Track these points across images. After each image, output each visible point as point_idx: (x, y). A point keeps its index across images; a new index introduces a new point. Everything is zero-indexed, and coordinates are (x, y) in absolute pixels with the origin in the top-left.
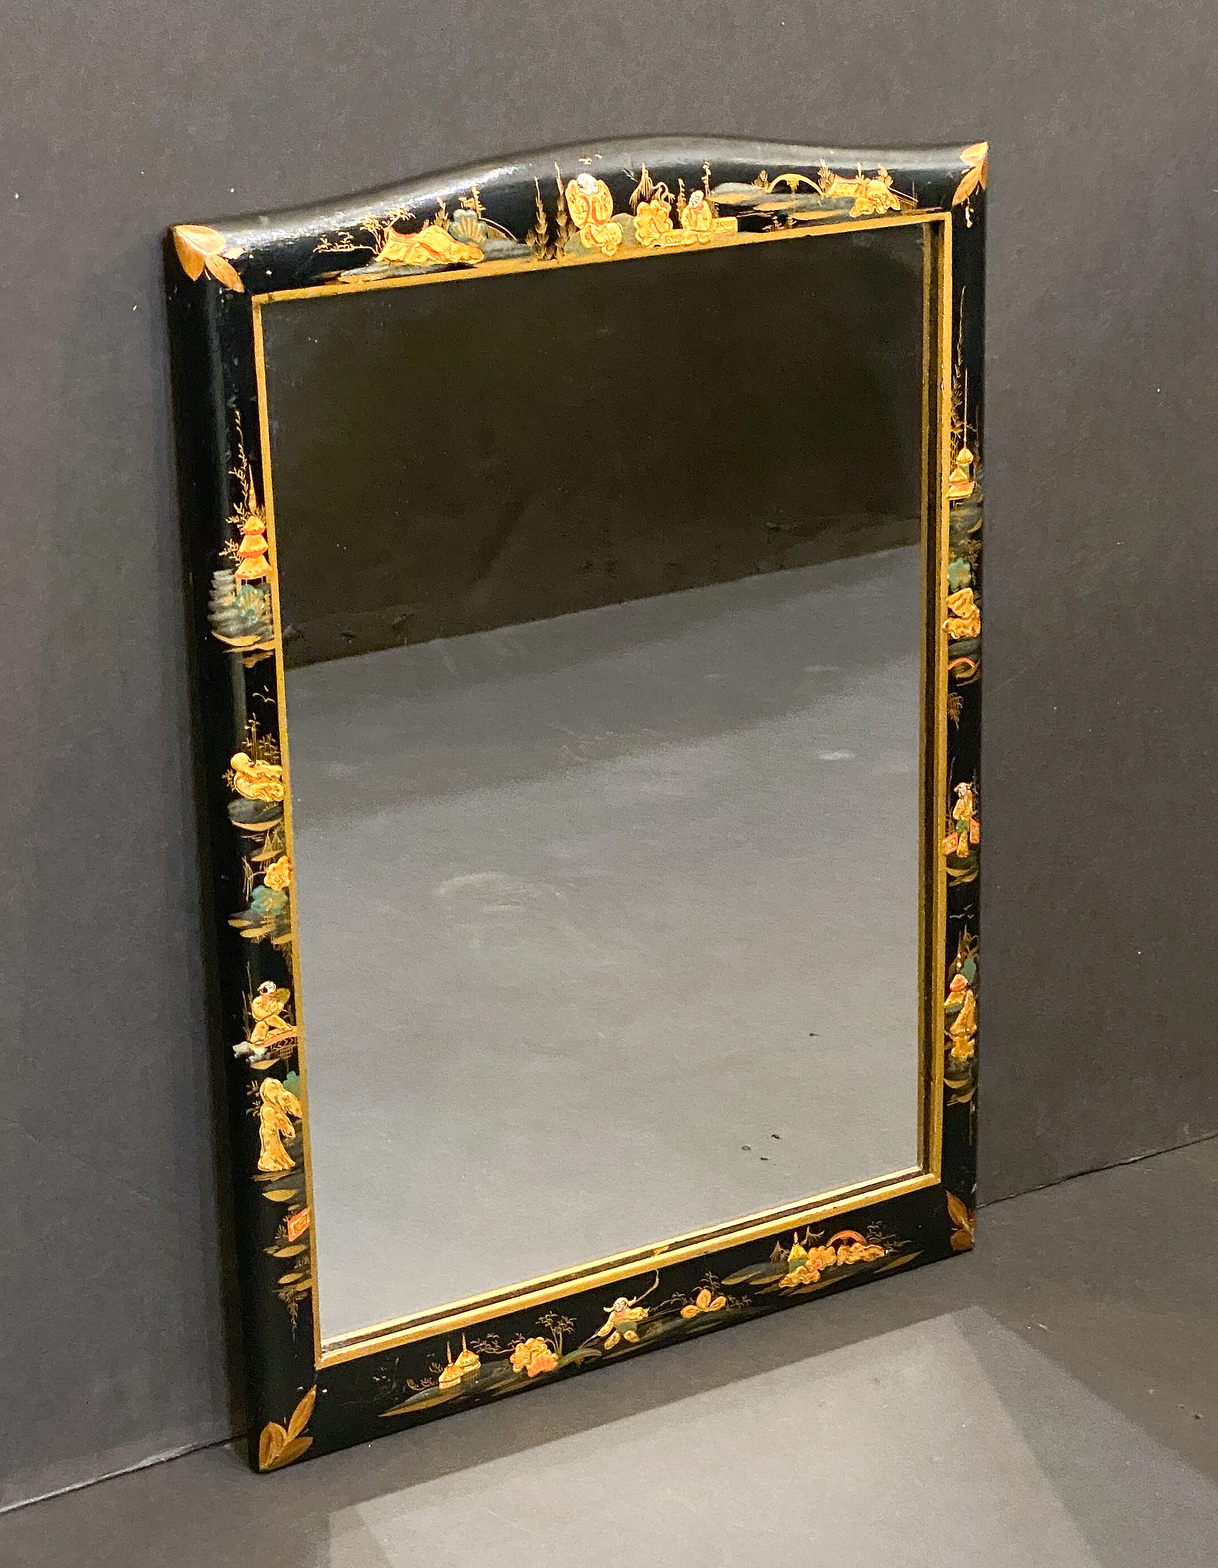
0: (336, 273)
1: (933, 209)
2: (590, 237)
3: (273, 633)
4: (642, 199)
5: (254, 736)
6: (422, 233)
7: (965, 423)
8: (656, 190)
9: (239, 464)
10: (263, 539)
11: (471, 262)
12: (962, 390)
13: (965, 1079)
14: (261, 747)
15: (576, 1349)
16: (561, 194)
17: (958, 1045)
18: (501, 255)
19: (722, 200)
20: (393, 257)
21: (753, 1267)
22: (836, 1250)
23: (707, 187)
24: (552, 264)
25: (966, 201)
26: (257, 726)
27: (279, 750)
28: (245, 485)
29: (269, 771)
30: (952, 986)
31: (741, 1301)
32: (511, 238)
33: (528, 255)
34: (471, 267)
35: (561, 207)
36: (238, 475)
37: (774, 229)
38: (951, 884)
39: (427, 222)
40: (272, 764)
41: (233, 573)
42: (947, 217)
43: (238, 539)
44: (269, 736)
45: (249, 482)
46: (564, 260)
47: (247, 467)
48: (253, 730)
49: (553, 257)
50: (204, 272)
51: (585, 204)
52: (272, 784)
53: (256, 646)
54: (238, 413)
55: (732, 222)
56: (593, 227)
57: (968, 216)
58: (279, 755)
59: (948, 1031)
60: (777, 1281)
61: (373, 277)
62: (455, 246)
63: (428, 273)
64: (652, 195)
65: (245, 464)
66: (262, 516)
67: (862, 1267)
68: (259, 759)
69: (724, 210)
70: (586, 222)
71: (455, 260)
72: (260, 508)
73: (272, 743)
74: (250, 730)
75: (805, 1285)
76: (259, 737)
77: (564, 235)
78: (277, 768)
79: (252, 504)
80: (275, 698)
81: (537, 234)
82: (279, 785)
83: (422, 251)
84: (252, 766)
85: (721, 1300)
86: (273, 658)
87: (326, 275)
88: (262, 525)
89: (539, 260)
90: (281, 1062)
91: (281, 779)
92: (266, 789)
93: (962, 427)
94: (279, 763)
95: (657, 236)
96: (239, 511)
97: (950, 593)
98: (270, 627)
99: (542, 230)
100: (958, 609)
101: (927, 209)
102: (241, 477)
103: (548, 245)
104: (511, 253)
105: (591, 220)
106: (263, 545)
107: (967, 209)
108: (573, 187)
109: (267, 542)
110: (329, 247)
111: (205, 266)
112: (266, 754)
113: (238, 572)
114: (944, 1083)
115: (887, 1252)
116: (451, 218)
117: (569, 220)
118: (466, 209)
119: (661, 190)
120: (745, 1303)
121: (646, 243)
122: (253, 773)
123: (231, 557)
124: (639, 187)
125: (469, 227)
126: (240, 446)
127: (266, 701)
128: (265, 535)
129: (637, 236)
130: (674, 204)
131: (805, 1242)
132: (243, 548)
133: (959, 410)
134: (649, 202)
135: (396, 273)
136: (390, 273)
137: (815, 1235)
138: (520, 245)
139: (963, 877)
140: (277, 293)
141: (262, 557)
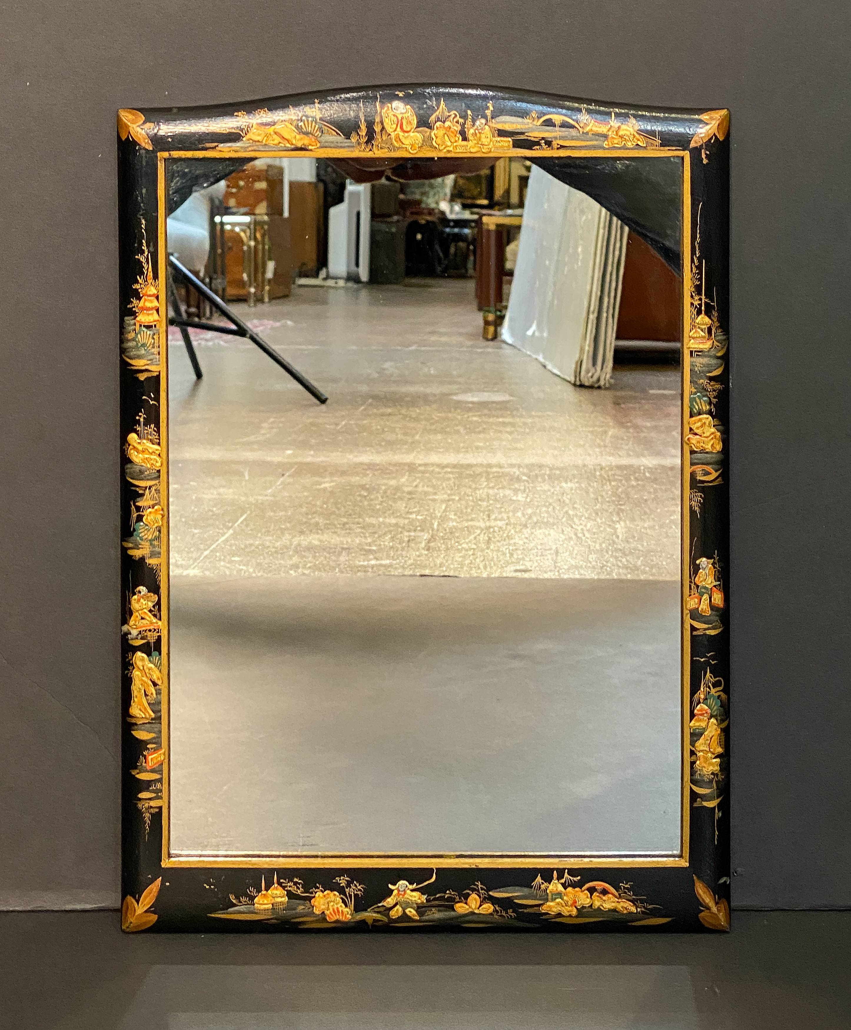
0: (216, 144)
1: (674, 148)
2: (398, 139)
3: (159, 361)
4: (438, 120)
5: (142, 424)
6: (277, 126)
7: (703, 297)
8: (449, 116)
9: (143, 252)
10: (156, 301)
11: (310, 147)
12: (700, 273)
13: (711, 788)
14: (146, 432)
15: (366, 910)
16: (379, 111)
17: (702, 759)
18: (332, 145)
19: (500, 127)
20: (255, 139)
21: (517, 888)
22: (591, 895)
23: (489, 117)
24: (370, 155)
25: (702, 145)
26: (144, 418)
27: (159, 436)
28: (145, 266)
29: (151, 448)
30: (696, 711)
31: (507, 913)
32: (339, 135)
33: (353, 147)
34: (310, 150)
35: (377, 120)
36: (141, 259)
37: (543, 149)
38: (695, 633)
40: (153, 444)
41: (135, 319)
42: (687, 155)
43: (139, 299)
44: (152, 426)
45: (148, 263)
46: (378, 153)
47: (148, 255)
48: (142, 420)
49: (371, 150)
50: (128, 136)
51: (395, 120)
52: (152, 457)
53: (147, 367)
54: (143, 221)
55: (509, 140)
56: (401, 134)
57: (704, 156)
58: (159, 439)
59: (693, 746)
60: (539, 905)
61: (241, 150)
62: (299, 136)
63: (279, 151)
64: (446, 119)
65: (146, 253)
66: (156, 287)
67: (616, 915)
68: (144, 439)
69: (502, 133)
70: (395, 130)
71: (299, 145)
72: (155, 281)
73: (154, 431)
74: (139, 420)
75: (564, 916)
76: (145, 425)
77: (379, 137)
78: (156, 447)
79: (150, 278)
80: (158, 402)
81: (358, 135)
82: (158, 459)
83: (275, 136)
84: (139, 443)
85: (488, 908)
86: (158, 376)
87: (208, 145)
88: (156, 292)
89: (360, 151)
90: (148, 643)
91: (159, 455)
92: (149, 460)
93: (700, 299)
94: (159, 444)
95: (449, 144)
96: (140, 281)
97: (691, 416)
98: (158, 356)
99: (363, 132)
100: (698, 428)
101: (668, 148)
102: (143, 261)
103: (367, 142)
104: (339, 145)
105: (399, 129)
106: (155, 304)
107: (703, 151)
108: (388, 107)
109: (159, 302)
111: (129, 132)
112: (150, 437)
113: (138, 319)
114: (691, 787)
115: (639, 910)
117: (383, 128)
119: (454, 116)
120: (511, 916)
121: (440, 148)
122: (140, 448)
123: (134, 309)
124: (437, 113)
125: (310, 125)
126: (143, 241)
127: (151, 403)
128: (157, 298)
129: (434, 143)
130: (463, 125)
131: (563, 881)
132: (141, 304)
133: (698, 287)
134: (444, 122)
135: (257, 149)
136: (253, 148)
137: (572, 878)
138: (346, 140)
139: (705, 629)
140: (172, 153)
141: (155, 312)
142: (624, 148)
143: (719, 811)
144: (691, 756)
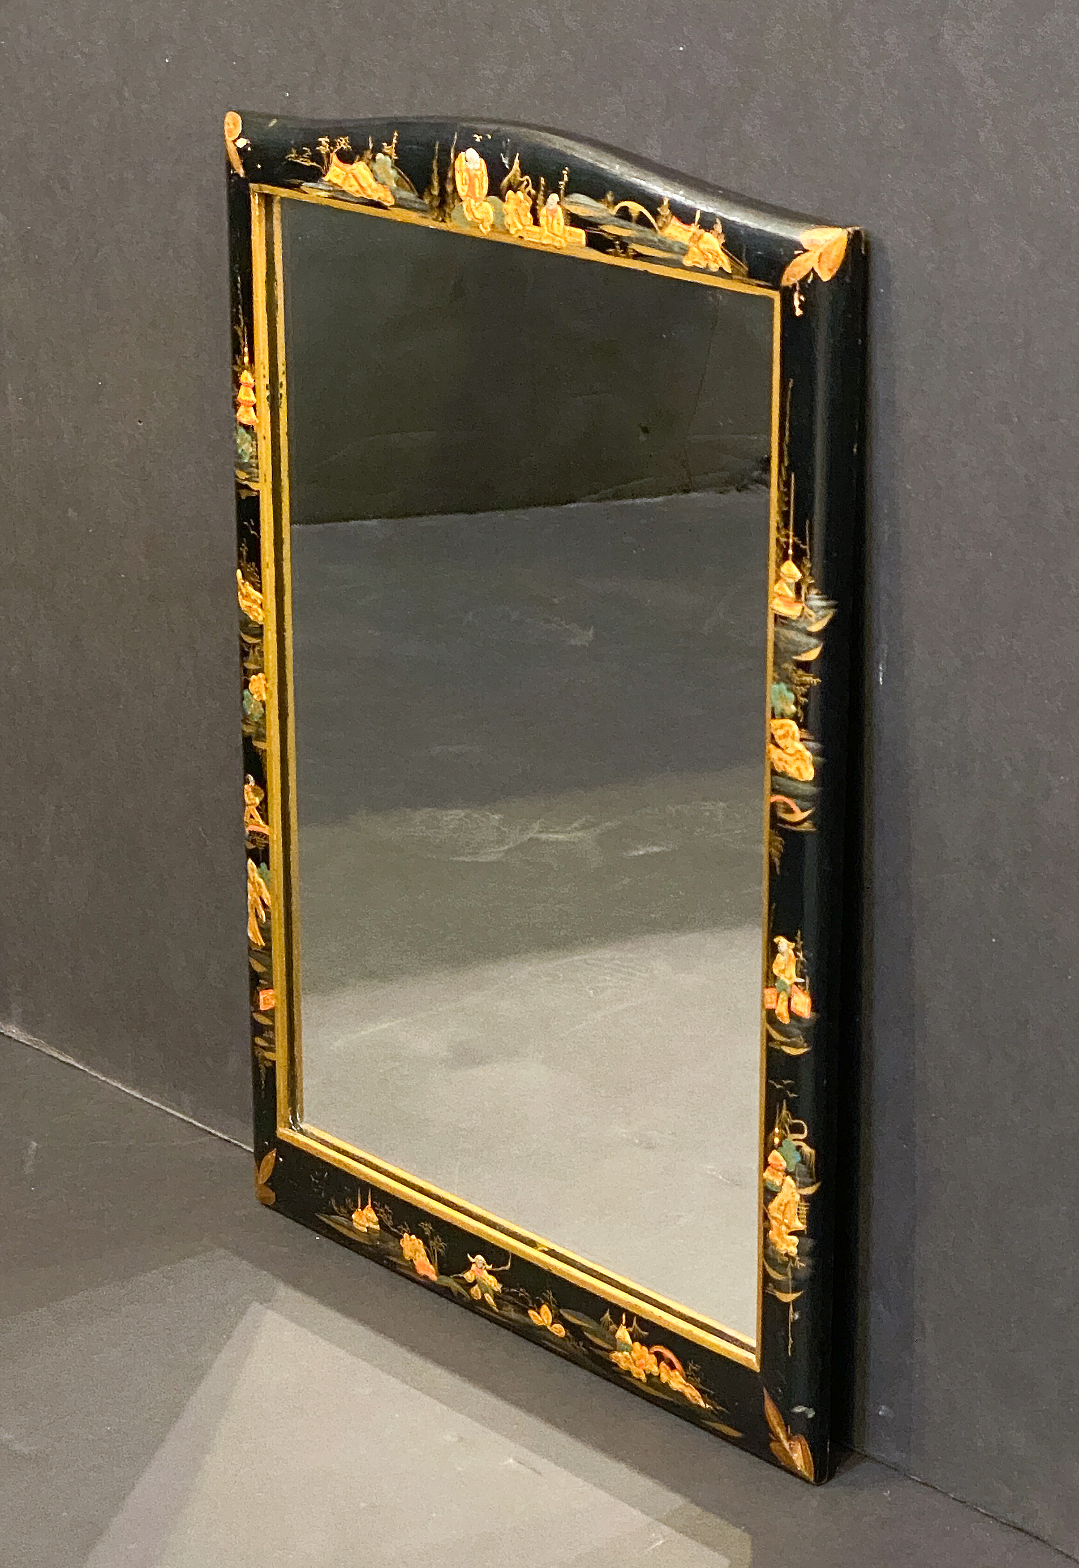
0: (299, 181)
1: (762, 283)
2: (469, 209)
3: (258, 476)
4: (510, 187)
5: (244, 558)
6: (354, 165)
7: (791, 533)
8: (522, 182)
9: (239, 322)
10: (252, 392)
11: (386, 204)
12: (788, 494)
13: (786, 1276)
15: (448, 1275)
16: (452, 161)
18: (407, 205)
20: (335, 181)
21: (586, 1317)
22: (659, 1363)
24: (443, 226)
25: (794, 285)
28: (242, 341)
29: (252, 593)
30: (768, 1159)
31: (578, 1345)
32: (413, 191)
33: (426, 211)
34: (385, 208)
35: (450, 175)
36: (238, 332)
37: (616, 255)
38: (771, 1045)
39: (358, 157)
40: (254, 588)
41: (235, 413)
42: (776, 296)
43: (239, 386)
44: (253, 564)
45: (244, 341)
46: (449, 226)
47: (243, 327)
48: (245, 552)
49: (443, 220)
50: (227, 153)
51: (467, 178)
52: (254, 606)
53: (246, 483)
54: (239, 278)
55: (580, 235)
56: (473, 202)
57: (797, 303)
58: (261, 583)
60: (608, 1351)
61: (323, 194)
62: (374, 185)
64: (518, 187)
65: (242, 324)
66: (253, 373)
67: (684, 1401)
68: (247, 579)
69: (575, 220)
70: (467, 195)
73: (256, 571)
74: (242, 552)
75: (634, 1377)
76: (248, 560)
77: (451, 201)
78: (258, 594)
79: (246, 359)
80: (259, 533)
81: (431, 194)
82: (260, 610)
84: (244, 584)
86: (258, 498)
87: (292, 181)
88: (252, 381)
89: (433, 219)
90: (256, 849)
91: (261, 605)
92: (252, 609)
93: (787, 536)
94: (260, 590)
95: (520, 226)
97: (773, 717)
98: (256, 470)
99: (436, 192)
100: (780, 738)
101: (758, 282)
102: (240, 334)
103: (439, 208)
104: (413, 205)
105: (469, 193)
106: (253, 397)
107: (796, 295)
108: (462, 157)
109: (255, 396)
110: (296, 158)
111: (227, 148)
113: (239, 414)
114: (763, 1264)
115: (707, 1406)
116: (374, 159)
117: (455, 190)
118: (385, 154)
119: (526, 183)
120: (583, 1350)
121: (512, 231)
124: (510, 175)
125: (385, 171)
126: (239, 307)
127: (252, 532)
128: (254, 389)
129: (505, 222)
130: (535, 199)
131: (631, 1329)
132: (240, 394)
133: (785, 515)
134: (515, 192)
137: (640, 1330)
138: (418, 200)
139: (782, 1043)
140: (264, 186)
141: (252, 409)
142: (705, 271)
143: (794, 1310)
144: (764, 1222)
